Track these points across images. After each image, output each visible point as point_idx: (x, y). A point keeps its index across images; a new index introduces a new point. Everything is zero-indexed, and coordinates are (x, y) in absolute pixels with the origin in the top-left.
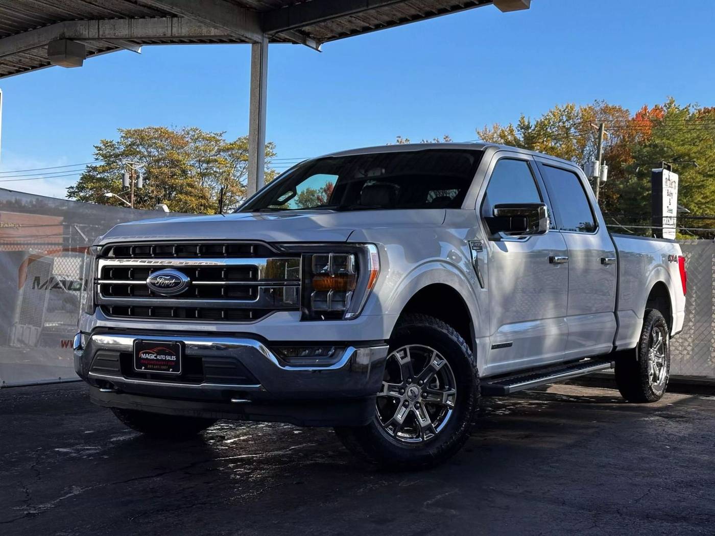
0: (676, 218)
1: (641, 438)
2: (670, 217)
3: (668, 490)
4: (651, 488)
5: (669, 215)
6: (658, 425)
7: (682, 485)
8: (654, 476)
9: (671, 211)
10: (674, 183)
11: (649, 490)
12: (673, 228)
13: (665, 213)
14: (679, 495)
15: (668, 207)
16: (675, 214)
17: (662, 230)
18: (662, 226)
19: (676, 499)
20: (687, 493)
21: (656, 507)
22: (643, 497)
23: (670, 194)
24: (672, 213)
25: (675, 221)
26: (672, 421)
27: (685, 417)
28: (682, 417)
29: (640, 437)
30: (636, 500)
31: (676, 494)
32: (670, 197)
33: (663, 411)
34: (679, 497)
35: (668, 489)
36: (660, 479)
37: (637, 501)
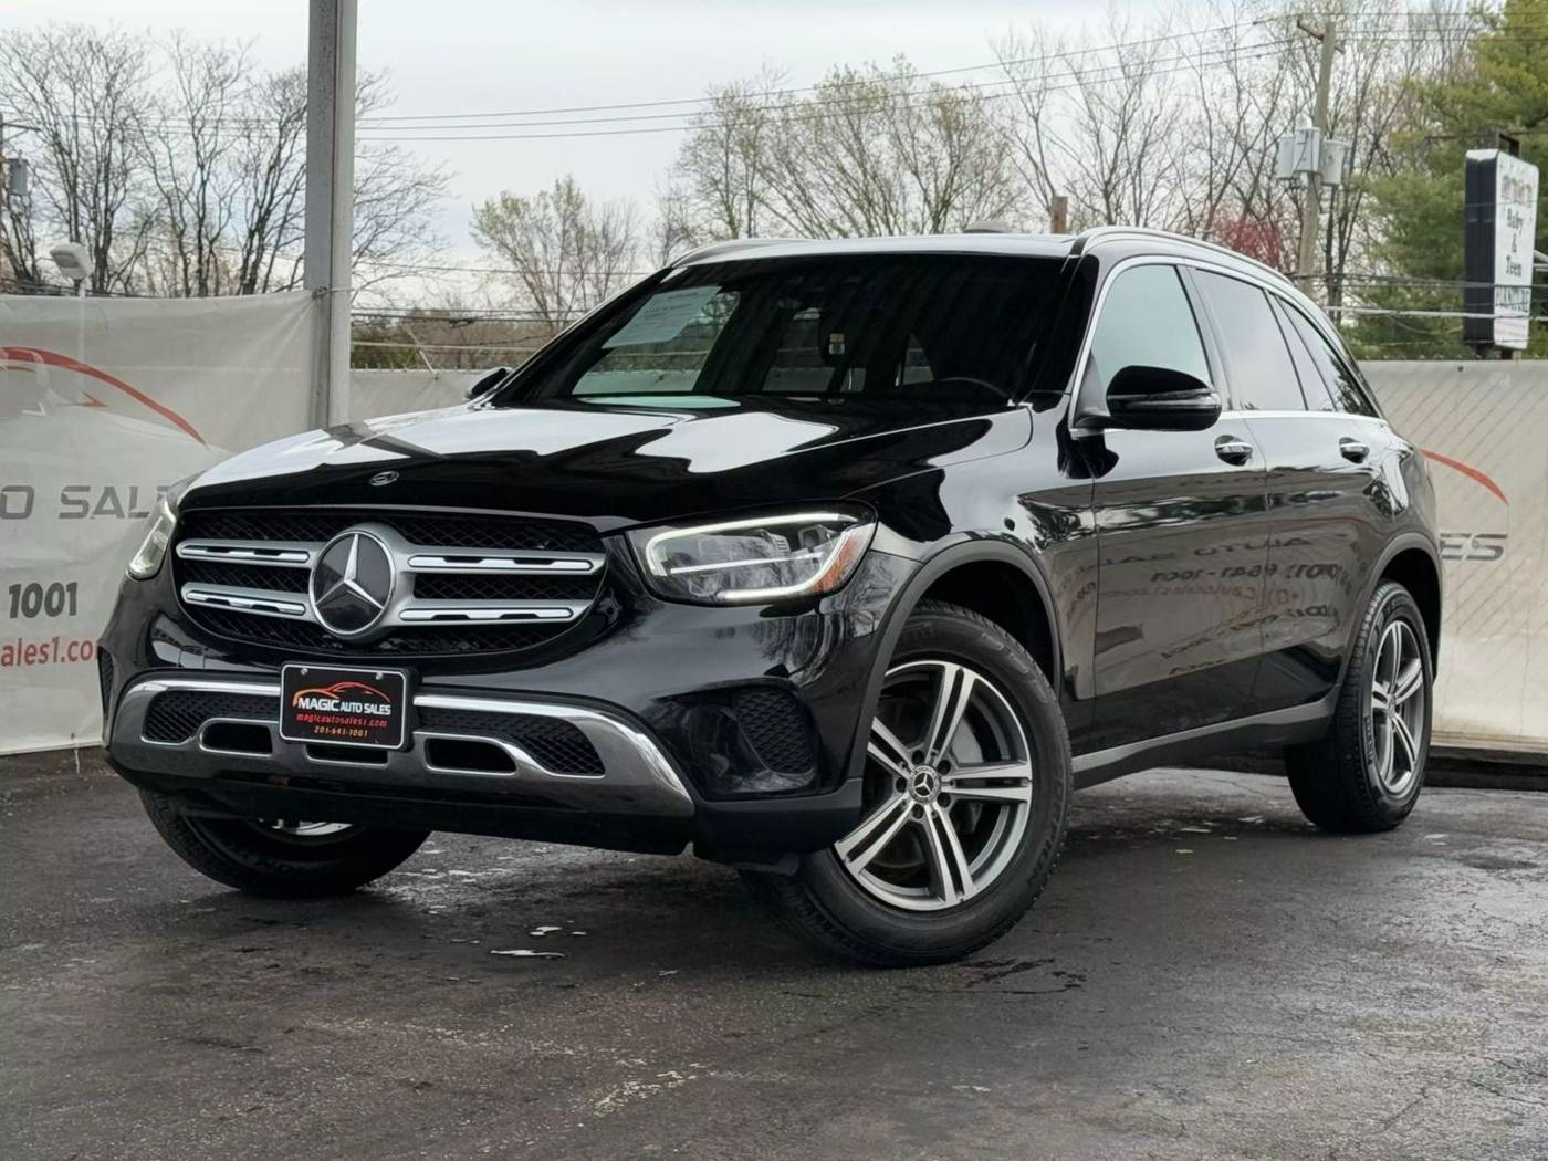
0: (1530, 290)
1: (1410, 931)
2: (1515, 288)
3: (1476, 1089)
4: (1430, 1084)
5: (1513, 280)
6: (1457, 889)
7: (1517, 1073)
8: (1440, 1045)
9: (1516, 269)
10: (1526, 191)
11: (1423, 1090)
12: (1520, 317)
13: (1501, 276)
14: (1509, 1102)
15: (1509, 258)
16: (1526, 279)
17: (1490, 323)
18: (1491, 311)
19: (1498, 1118)
20: (1531, 1099)
21: (1442, 1141)
22: (1404, 1112)
23: (1516, 222)
24: (1519, 275)
25: (1529, 297)
26: (1498, 877)
27: (1534, 866)
28: (1525, 865)
29: (1407, 927)
30: (1385, 1122)
31: (1499, 1099)
32: (1515, 231)
33: (1474, 847)
34: (1506, 1110)
35: (1477, 1085)
36: (1456, 1054)
37: (1388, 1123)
